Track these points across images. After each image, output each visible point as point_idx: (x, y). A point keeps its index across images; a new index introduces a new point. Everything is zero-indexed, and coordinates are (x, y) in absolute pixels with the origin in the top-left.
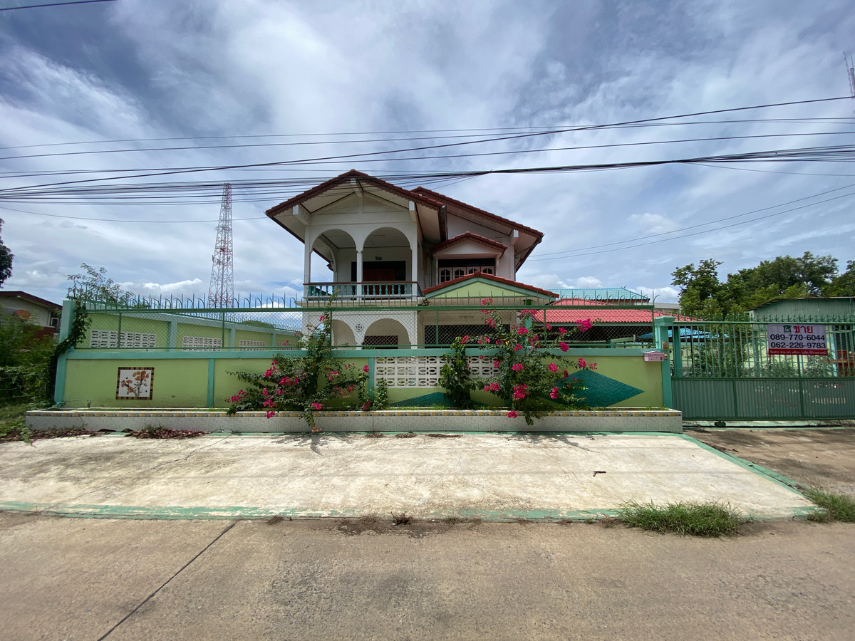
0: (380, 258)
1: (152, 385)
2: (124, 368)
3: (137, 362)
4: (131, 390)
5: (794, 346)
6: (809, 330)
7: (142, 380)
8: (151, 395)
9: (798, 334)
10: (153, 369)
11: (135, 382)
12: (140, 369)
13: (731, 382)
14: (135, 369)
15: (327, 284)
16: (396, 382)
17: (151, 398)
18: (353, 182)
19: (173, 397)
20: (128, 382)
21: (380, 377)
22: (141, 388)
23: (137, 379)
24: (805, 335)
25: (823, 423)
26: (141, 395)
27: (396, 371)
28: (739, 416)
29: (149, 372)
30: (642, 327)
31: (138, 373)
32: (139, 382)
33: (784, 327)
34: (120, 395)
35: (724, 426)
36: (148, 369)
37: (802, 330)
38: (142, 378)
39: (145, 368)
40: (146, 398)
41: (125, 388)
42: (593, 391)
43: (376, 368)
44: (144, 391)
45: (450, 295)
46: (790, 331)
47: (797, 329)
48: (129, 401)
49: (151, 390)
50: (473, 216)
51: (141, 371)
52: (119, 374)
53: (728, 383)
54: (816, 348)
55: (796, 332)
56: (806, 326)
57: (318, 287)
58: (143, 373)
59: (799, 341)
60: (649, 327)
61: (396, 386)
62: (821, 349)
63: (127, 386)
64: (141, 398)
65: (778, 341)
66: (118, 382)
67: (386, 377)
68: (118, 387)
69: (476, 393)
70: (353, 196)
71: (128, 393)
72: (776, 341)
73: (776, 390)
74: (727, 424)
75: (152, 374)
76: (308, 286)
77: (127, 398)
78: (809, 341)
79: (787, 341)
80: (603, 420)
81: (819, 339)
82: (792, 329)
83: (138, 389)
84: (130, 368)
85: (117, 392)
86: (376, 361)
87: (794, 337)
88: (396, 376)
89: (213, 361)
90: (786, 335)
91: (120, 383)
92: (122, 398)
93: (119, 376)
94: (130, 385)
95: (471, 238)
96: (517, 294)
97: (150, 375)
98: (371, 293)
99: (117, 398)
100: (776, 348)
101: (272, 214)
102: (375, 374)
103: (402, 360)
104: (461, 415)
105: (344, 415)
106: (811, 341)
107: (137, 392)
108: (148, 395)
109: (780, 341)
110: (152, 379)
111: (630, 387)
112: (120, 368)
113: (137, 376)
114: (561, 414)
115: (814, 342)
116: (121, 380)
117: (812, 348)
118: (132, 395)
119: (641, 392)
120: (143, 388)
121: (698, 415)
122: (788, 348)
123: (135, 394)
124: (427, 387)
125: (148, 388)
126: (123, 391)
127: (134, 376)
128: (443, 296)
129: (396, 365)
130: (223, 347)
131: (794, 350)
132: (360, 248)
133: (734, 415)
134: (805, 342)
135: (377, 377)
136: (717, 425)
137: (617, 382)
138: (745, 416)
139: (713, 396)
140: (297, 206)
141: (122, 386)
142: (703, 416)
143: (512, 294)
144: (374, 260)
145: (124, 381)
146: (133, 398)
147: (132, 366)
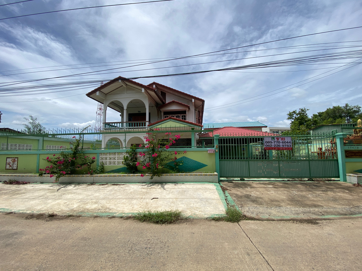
0: (140, 112)
1: (17, 164)
2: (8, 158)
3: (13, 155)
4: (10, 166)
5: (276, 146)
6: (283, 139)
8: (17, 168)
9: (278, 141)
10: (18, 158)
11: (12, 163)
12: (13, 158)
13: (247, 162)
14: (12, 158)
15: (117, 123)
16: (108, 163)
17: (17, 169)
18: (120, 81)
19: (25, 169)
20: (10, 163)
21: (102, 161)
23: (12, 162)
24: (281, 141)
25: (290, 179)
26: (14, 168)
27: (108, 158)
28: (251, 176)
29: (16, 159)
30: (208, 139)
31: (13, 160)
33: (272, 138)
34: (7, 168)
35: (244, 180)
36: (16, 158)
37: (280, 139)
38: (14, 162)
40: (15, 169)
41: (9, 165)
42: (187, 165)
43: (100, 158)
45: (158, 127)
46: (274, 140)
47: (278, 139)
49: (17, 166)
50: (176, 94)
52: (7, 160)
53: (246, 162)
54: (286, 147)
55: (277, 140)
56: (282, 138)
57: (111, 124)
58: (15, 160)
59: (279, 144)
60: (211, 139)
61: (108, 165)
62: (289, 147)
63: (9, 164)
64: (14, 169)
65: (269, 144)
66: (6, 163)
67: (104, 161)
68: (6, 165)
69: (140, 167)
70: (122, 87)
72: (267, 144)
73: (268, 165)
74: (246, 179)
75: (18, 160)
76: (104, 124)
77: (9, 169)
78: (283, 144)
79: (273, 144)
80: (185, 177)
81: (288, 143)
82: (275, 139)
84: (10, 158)
85: (6, 167)
86: (100, 154)
87: (276, 142)
88: (108, 161)
89: (38, 155)
90: (272, 142)
92: (7, 169)
93: (6, 161)
95: (175, 103)
96: (186, 126)
97: (17, 160)
98: (132, 126)
99: (6, 169)
100: (268, 147)
101: (89, 95)
102: (100, 160)
103: (111, 154)
104: (128, 176)
105: (82, 176)
106: (284, 144)
108: (16, 168)
109: (270, 144)
110: (17, 162)
111: (202, 163)
112: (7, 158)
114: (169, 175)
115: (286, 144)
116: (7, 162)
117: (284, 147)
118: (11, 168)
119: (206, 165)
120: (14, 165)
121: (233, 176)
122: (273, 147)
124: (120, 165)
125: (16, 165)
126: (8, 167)
127: (11, 161)
128: (155, 127)
129: (108, 156)
130: (43, 149)
131: (276, 148)
132: (125, 108)
133: (248, 176)
134: (281, 144)
135: (100, 161)
136: (241, 180)
137: (196, 162)
138: (253, 176)
139: (239, 167)
140: (98, 92)
142: (235, 176)
143: (183, 126)
144: (138, 112)
146: (11, 169)
147: (11, 157)
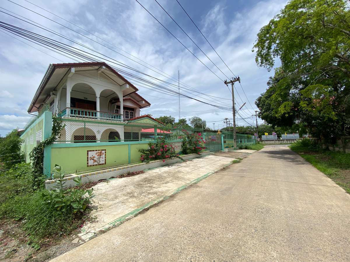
1: (105, 157)
2: (91, 151)
3: (97, 147)
4: (95, 161)
7: (100, 156)
8: (105, 162)
10: (105, 150)
11: (97, 157)
12: (99, 150)
14: (96, 151)
17: (105, 164)
19: (115, 161)
20: (93, 157)
22: (100, 160)
23: (98, 155)
29: (104, 152)
31: (98, 153)
32: (99, 157)
34: (89, 164)
36: (103, 150)
39: (102, 150)
40: (103, 164)
44: (102, 161)
48: (94, 167)
49: (105, 160)
51: (99, 151)
52: (88, 154)
58: (101, 152)
63: (93, 159)
64: (100, 164)
66: (88, 158)
68: (88, 161)
71: (94, 163)
75: (105, 152)
77: (93, 165)
83: (99, 160)
84: (94, 151)
85: (88, 163)
89: (130, 145)
91: (89, 159)
92: (91, 166)
94: (94, 159)
97: (104, 153)
99: (88, 166)
107: (98, 162)
108: (104, 162)
110: (105, 155)
112: (88, 151)
113: (98, 154)
116: (89, 157)
118: (96, 163)
123: (98, 163)
126: (91, 162)
127: (96, 154)
141: (90, 160)
145: (91, 157)
146: (96, 165)
147: (95, 149)
